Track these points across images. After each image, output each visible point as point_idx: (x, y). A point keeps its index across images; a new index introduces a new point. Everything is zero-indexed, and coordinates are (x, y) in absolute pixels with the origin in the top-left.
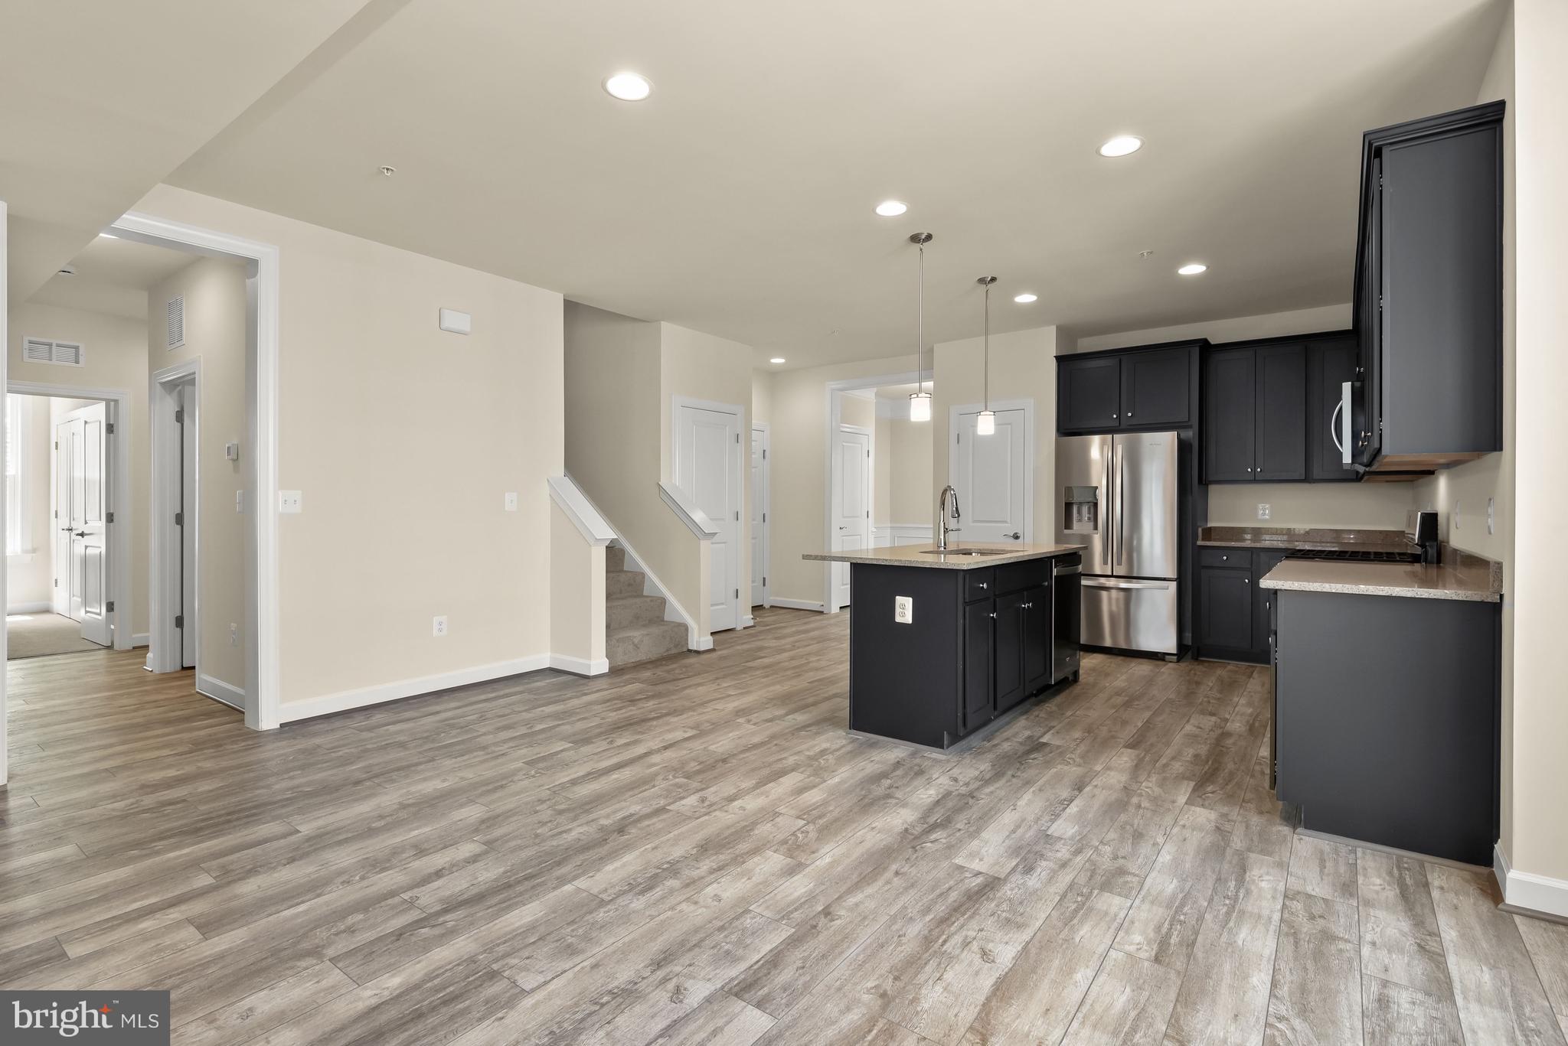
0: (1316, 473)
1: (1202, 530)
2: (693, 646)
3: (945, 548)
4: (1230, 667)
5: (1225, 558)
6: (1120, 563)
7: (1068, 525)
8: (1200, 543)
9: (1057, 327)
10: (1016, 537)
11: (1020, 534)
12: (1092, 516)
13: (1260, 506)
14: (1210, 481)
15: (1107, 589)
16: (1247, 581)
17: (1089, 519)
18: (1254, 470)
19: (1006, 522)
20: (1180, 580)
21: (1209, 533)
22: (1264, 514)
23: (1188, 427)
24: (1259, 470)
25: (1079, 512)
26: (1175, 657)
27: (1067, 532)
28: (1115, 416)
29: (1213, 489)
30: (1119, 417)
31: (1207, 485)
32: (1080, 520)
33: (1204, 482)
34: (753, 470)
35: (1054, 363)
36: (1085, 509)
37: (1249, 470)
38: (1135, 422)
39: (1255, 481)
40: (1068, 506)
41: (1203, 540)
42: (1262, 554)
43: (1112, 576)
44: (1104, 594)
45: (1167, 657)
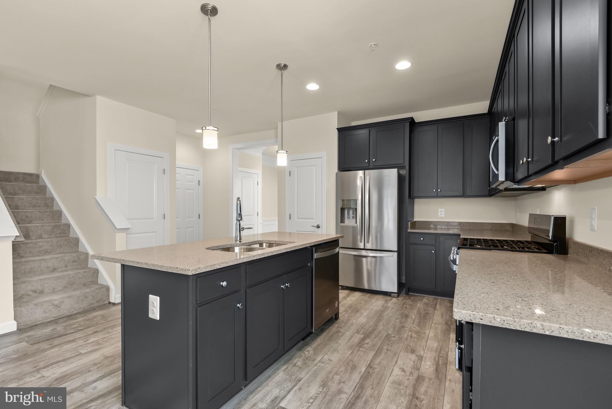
0: (468, 193)
1: (411, 223)
2: (112, 300)
3: (240, 242)
4: (425, 300)
5: (422, 239)
6: (368, 242)
7: (342, 221)
8: (409, 230)
9: (338, 112)
10: (318, 227)
11: (320, 225)
12: (355, 216)
13: (440, 210)
14: (415, 197)
15: (366, 257)
16: (433, 252)
17: (353, 217)
18: (437, 191)
19: (313, 219)
20: (399, 252)
21: (414, 225)
22: (441, 214)
23: (403, 167)
24: (439, 190)
25: (348, 214)
26: (397, 295)
27: (342, 224)
28: (367, 161)
29: (417, 201)
30: (369, 161)
31: (413, 199)
32: (349, 218)
33: (412, 197)
34: (177, 190)
35: (336, 133)
36: (351, 212)
37: (434, 191)
38: (376, 164)
39: (437, 196)
40: (343, 210)
41: (411, 228)
42: (441, 237)
43: (364, 249)
44: (364, 259)
45: (392, 294)
